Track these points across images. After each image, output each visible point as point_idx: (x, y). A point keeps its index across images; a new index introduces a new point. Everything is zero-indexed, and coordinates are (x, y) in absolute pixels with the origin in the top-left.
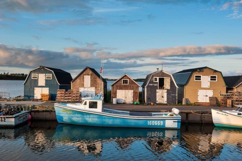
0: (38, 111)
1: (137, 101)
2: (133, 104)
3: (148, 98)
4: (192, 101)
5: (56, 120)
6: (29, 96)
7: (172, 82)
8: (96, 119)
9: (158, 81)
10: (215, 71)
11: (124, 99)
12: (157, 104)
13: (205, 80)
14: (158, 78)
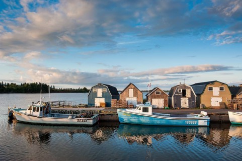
0: (103, 115)
1: (167, 107)
2: (164, 108)
3: (175, 104)
4: (207, 106)
5: (118, 121)
6: (91, 104)
7: (192, 92)
8: (148, 120)
9: (181, 92)
10: (223, 84)
11: (157, 105)
12: (182, 108)
13: (216, 90)
14: (181, 90)
